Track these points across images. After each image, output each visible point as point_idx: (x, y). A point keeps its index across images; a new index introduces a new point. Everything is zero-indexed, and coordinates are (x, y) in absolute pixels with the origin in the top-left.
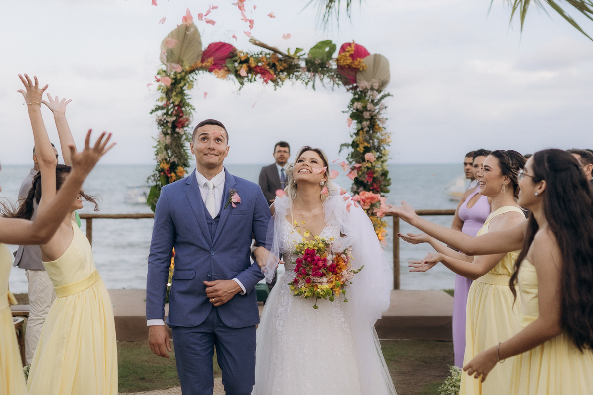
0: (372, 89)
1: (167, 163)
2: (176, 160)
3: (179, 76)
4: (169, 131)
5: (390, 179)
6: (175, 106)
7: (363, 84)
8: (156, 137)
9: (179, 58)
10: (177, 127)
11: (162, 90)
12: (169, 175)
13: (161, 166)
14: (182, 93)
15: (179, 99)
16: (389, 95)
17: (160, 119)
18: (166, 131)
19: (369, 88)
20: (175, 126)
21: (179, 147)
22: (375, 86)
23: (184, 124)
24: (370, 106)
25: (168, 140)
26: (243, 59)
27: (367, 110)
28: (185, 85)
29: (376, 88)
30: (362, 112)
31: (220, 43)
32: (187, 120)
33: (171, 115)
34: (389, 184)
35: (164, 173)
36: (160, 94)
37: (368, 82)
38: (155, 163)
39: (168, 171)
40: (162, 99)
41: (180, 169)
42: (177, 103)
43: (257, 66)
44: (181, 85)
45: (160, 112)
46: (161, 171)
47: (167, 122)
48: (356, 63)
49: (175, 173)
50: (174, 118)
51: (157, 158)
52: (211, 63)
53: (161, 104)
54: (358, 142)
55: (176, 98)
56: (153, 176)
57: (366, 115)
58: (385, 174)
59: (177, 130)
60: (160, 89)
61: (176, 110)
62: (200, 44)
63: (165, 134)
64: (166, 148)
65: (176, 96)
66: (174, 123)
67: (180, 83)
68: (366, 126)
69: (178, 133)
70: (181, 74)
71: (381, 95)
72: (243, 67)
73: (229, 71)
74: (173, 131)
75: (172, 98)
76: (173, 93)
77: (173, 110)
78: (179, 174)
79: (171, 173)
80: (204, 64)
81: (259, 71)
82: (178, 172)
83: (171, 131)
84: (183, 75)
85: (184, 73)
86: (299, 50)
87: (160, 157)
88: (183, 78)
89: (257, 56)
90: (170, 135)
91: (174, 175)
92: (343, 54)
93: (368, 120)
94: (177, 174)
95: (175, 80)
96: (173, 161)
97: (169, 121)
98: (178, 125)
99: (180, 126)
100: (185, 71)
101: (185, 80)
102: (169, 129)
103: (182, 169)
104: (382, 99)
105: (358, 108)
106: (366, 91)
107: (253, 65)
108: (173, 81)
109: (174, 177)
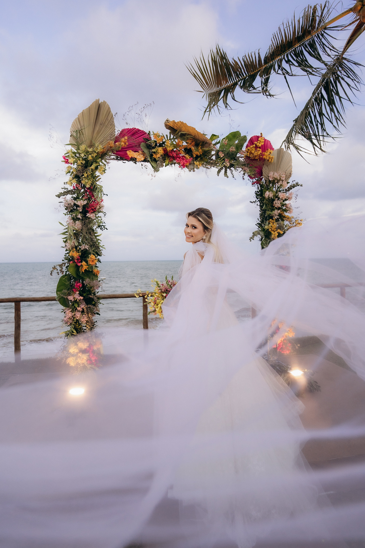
0: (281, 180)
1: (78, 251)
2: (87, 247)
3: (90, 157)
4: (79, 216)
6: (86, 190)
7: (272, 175)
8: (65, 224)
9: (91, 142)
10: (88, 212)
11: (73, 172)
12: (79, 264)
13: (70, 254)
14: (93, 176)
15: (90, 182)
18: (76, 216)
19: (278, 178)
20: (85, 210)
21: (90, 233)
23: (95, 208)
24: (281, 195)
25: (78, 225)
26: (158, 142)
27: (278, 199)
28: (97, 168)
30: (273, 200)
32: (99, 205)
33: (82, 199)
35: (74, 262)
36: (68, 177)
37: (277, 173)
38: (63, 252)
39: (78, 259)
40: (71, 181)
41: (92, 257)
42: (88, 186)
43: (173, 150)
44: (93, 167)
45: (69, 197)
46: (70, 259)
47: (77, 206)
48: (265, 155)
49: (87, 262)
50: (85, 202)
51: (66, 246)
52: (125, 143)
53: (70, 188)
54: (270, 230)
55: (87, 181)
56: (61, 266)
57: (277, 203)
59: (88, 215)
60: (69, 172)
61: (88, 195)
62: (113, 125)
63: (75, 219)
64: (76, 235)
65: (87, 178)
66: (84, 207)
67: (92, 164)
68: (277, 214)
69: (89, 218)
70: (93, 155)
71: (289, 185)
72: (159, 150)
73: (143, 153)
74: (84, 217)
75: (83, 180)
76: (84, 175)
77: (84, 194)
78: (91, 263)
79: (82, 262)
80: (117, 143)
81: (175, 156)
82: (90, 261)
83: (81, 216)
84: (95, 156)
85: (95, 154)
86: (214, 137)
87: (69, 244)
88: (95, 160)
89: (172, 140)
90: (80, 221)
91: (85, 264)
92: (252, 146)
93: (279, 209)
94: (88, 262)
95: (86, 161)
96: (83, 248)
97: (79, 204)
98: (89, 210)
99: (91, 211)
100: (97, 152)
101: (96, 162)
102: (79, 214)
103: (94, 257)
104: (290, 188)
105: (270, 196)
106: (276, 181)
107: (169, 149)
108: (84, 162)
109: (84, 266)
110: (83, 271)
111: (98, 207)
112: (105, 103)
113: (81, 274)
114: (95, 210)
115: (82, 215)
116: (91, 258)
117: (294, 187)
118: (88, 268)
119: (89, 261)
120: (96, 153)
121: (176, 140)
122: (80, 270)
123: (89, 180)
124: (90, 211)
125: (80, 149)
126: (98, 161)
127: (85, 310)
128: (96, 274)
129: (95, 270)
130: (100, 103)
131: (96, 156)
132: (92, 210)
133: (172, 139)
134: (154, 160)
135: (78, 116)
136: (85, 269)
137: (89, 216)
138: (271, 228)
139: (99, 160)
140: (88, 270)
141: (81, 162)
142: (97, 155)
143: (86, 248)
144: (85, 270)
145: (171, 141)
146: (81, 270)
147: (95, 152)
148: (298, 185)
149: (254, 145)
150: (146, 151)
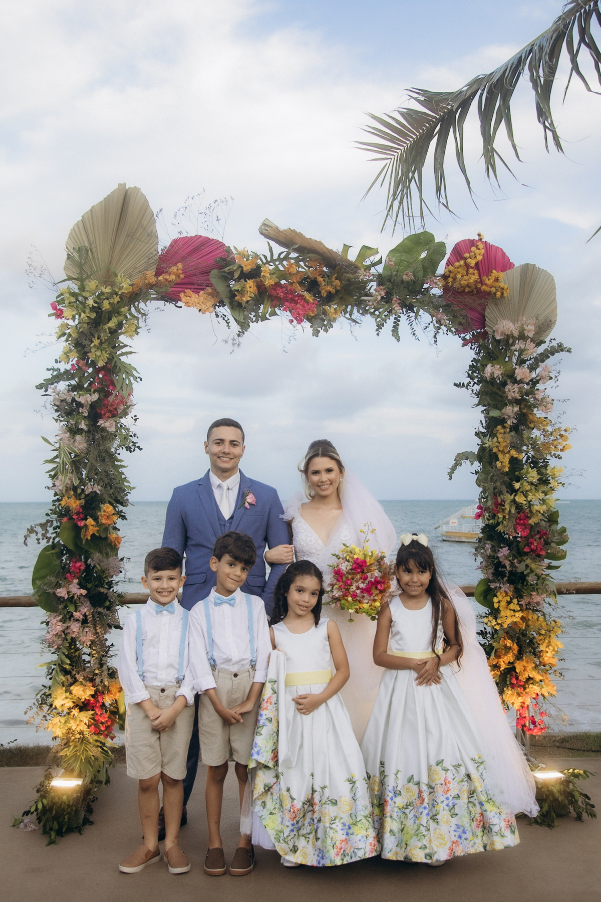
0: (522, 337)
1: (78, 496)
2: (97, 489)
3: (106, 305)
4: (83, 426)
5: (564, 530)
6: (97, 371)
7: (504, 326)
8: (52, 440)
9: (109, 269)
10: (100, 416)
11: (70, 335)
12: (81, 524)
13: (63, 503)
14: (112, 342)
15: (106, 355)
16: (560, 348)
17: (63, 397)
18: (77, 424)
19: (516, 334)
20: (95, 413)
21: (103, 460)
22: (529, 331)
23: (116, 409)
24: (521, 372)
25: (80, 443)
26: (247, 268)
27: (515, 381)
28: (120, 325)
29: (531, 335)
30: (504, 384)
31: (198, 237)
32: (123, 401)
33: (88, 390)
34: (563, 542)
35: (71, 519)
36: (62, 345)
37: (514, 321)
38: (50, 496)
39: (78, 513)
40: (67, 355)
41: (107, 508)
42: (100, 364)
43: (278, 285)
44: (112, 324)
45: (62, 386)
46: (63, 513)
47: (80, 405)
48: (489, 281)
49: (96, 519)
50: (95, 397)
51: (54, 485)
52: (178, 276)
53: (64, 367)
54: (495, 450)
55: (98, 353)
56: (43, 526)
57: (512, 391)
58: (552, 518)
59: (101, 422)
60: (64, 334)
61: (101, 381)
62: (153, 236)
63: (74, 431)
64: (77, 464)
65: (99, 347)
66: (93, 406)
67: (110, 319)
68: (512, 415)
69: (103, 430)
70: (111, 301)
71: (541, 349)
72: (248, 286)
73: (215, 294)
74: (92, 425)
75: (91, 352)
76: (93, 342)
77: (92, 380)
78: (104, 521)
79: (86, 519)
80: (161, 278)
81: (282, 297)
82: (103, 517)
83: (86, 425)
84: (116, 302)
85: (117, 299)
86: (368, 252)
87: (62, 482)
88: (115, 311)
89: (277, 263)
90: (84, 434)
91: (93, 523)
92: (457, 264)
93: (517, 402)
94: (99, 520)
95: (97, 313)
96: (90, 490)
97: (83, 402)
98: (103, 412)
99: (107, 414)
100: (120, 293)
101: (119, 314)
102: (83, 421)
103: (110, 510)
104: (544, 357)
105: (495, 376)
106: (511, 341)
107: (269, 282)
108: (93, 315)
109: (91, 528)
110: (89, 538)
111: (122, 407)
112: (136, 190)
113: (84, 543)
114: (115, 412)
115: (87, 423)
116: (104, 511)
117: (553, 354)
118: (98, 531)
119: (100, 518)
120: (118, 296)
121: (285, 263)
122: (82, 536)
123: (104, 352)
124: (105, 414)
125: (87, 288)
126: (121, 312)
127: (90, 618)
128: (113, 544)
129: (113, 535)
130: (127, 188)
131: (118, 302)
132: (110, 411)
133: (276, 260)
134: (237, 306)
135: (83, 217)
136: (91, 533)
137: (102, 425)
138: (497, 447)
139: (124, 310)
140: (97, 535)
141: (88, 315)
142: (119, 300)
143: (95, 490)
144: (93, 535)
145: (275, 264)
146: (84, 536)
147: (116, 294)
148: (562, 350)
149: (462, 262)
150: (220, 287)
